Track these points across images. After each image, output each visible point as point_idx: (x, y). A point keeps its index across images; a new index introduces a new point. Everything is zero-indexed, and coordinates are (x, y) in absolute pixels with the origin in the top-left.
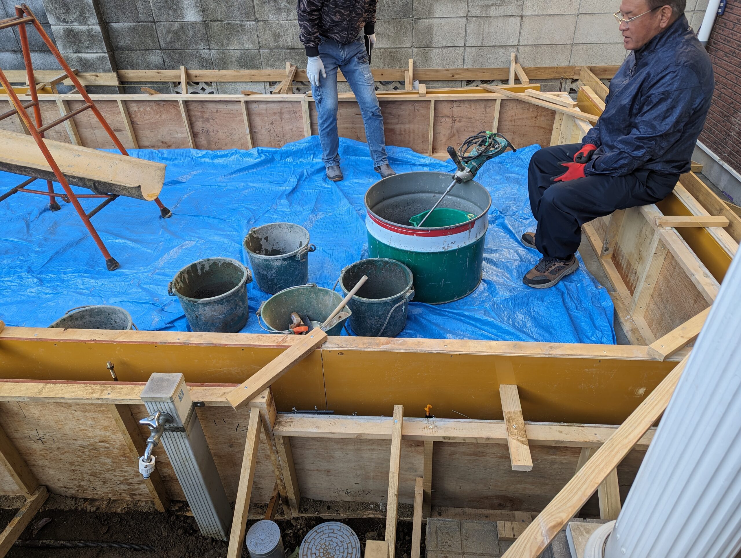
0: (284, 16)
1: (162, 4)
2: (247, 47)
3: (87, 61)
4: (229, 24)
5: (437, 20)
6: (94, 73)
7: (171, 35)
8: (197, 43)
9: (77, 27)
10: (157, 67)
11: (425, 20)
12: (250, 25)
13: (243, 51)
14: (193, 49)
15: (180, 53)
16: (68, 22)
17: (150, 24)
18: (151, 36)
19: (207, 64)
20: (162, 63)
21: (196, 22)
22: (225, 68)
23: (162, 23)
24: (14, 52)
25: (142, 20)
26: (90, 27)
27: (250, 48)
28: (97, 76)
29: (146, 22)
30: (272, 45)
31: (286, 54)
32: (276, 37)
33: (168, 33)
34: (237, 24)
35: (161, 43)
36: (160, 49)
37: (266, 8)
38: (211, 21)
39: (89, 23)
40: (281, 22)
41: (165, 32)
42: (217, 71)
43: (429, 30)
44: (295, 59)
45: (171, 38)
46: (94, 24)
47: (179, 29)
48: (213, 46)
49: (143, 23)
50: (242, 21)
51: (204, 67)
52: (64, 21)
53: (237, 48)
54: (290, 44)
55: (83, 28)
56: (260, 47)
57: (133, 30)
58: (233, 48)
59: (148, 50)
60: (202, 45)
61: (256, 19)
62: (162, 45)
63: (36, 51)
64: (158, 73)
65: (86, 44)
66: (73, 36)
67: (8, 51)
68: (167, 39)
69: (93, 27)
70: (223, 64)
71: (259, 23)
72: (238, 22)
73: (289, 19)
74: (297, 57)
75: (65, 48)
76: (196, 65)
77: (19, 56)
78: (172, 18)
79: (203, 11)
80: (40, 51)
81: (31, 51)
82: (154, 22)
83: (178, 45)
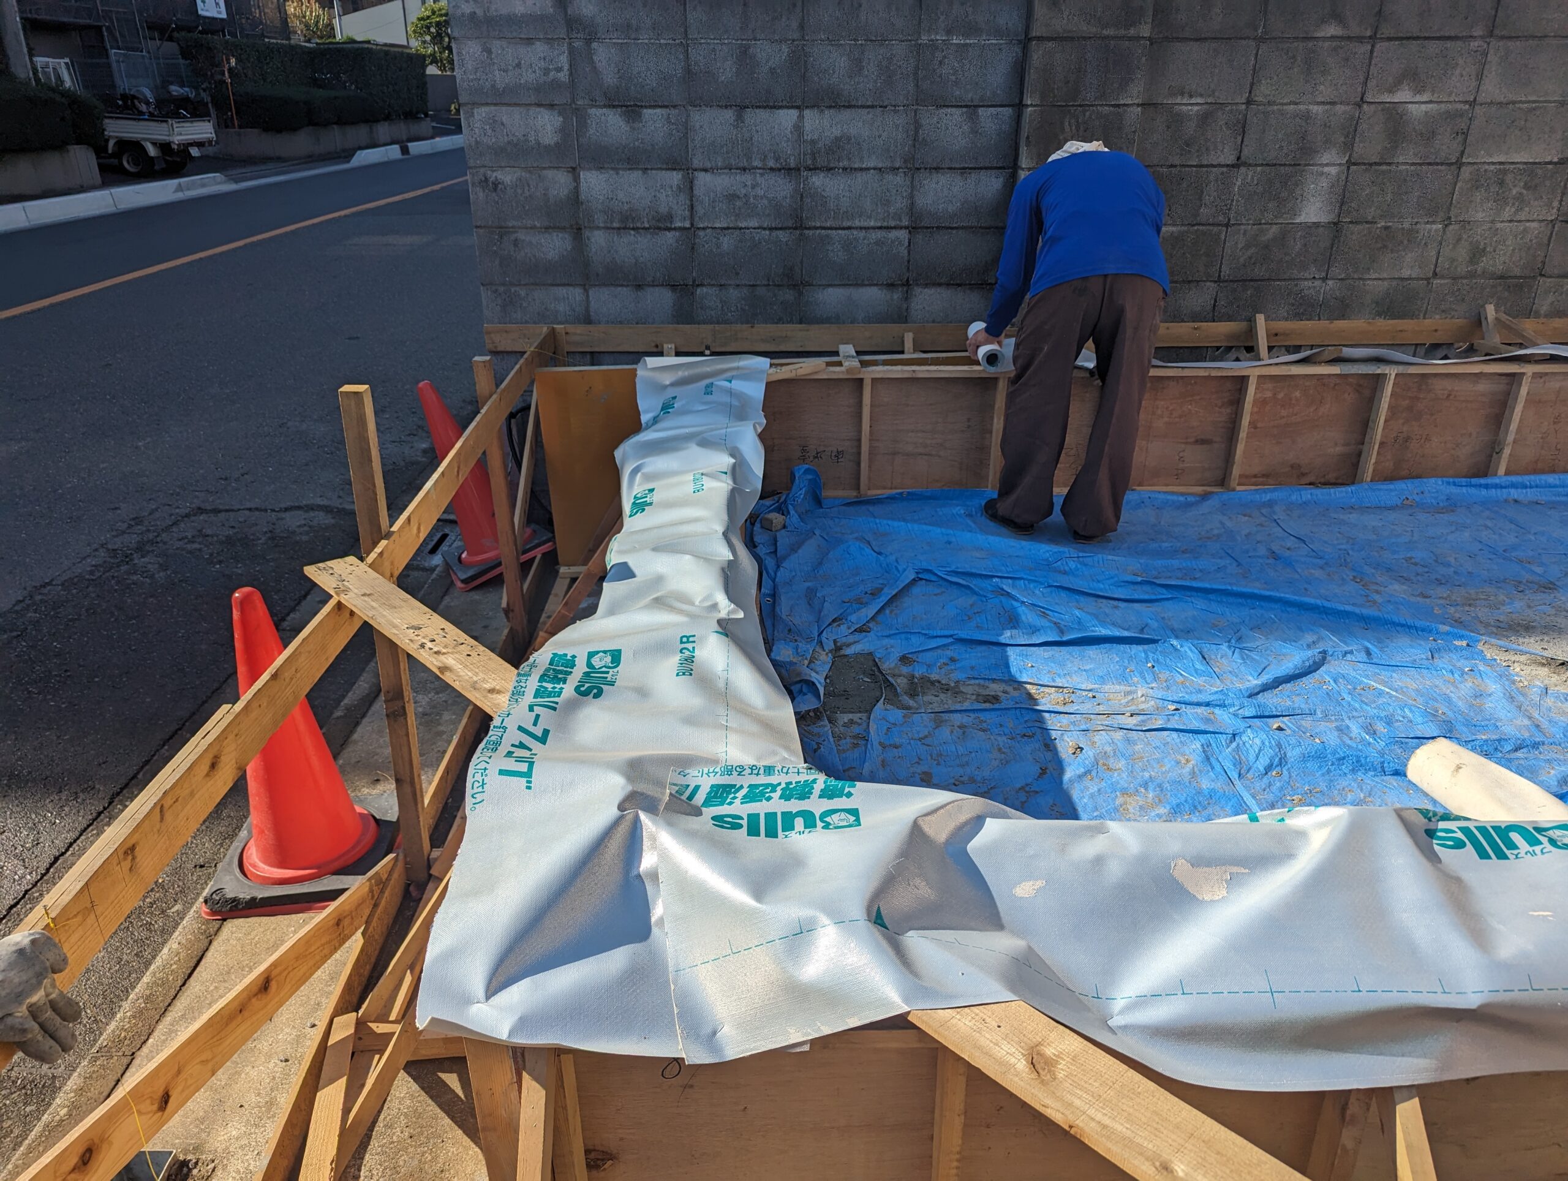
0: (1508, 212)
1: (1260, 189)
2: (1406, 273)
4: (1386, 228)
7: (1252, 250)
8: (1303, 267)
10: (1196, 317)
12: (1430, 231)
13: (1394, 283)
14: (1290, 279)
15: (1258, 288)
17: (1216, 229)
18: (1207, 254)
19: (1305, 309)
20: (1209, 308)
21: (1317, 225)
22: (1343, 317)
23: (1243, 227)
24: (891, 286)
25: (1204, 221)
27: (1413, 275)
29: (1209, 224)
30: (1462, 269)
31: (1490, 289)
32: (1477, 253)
33: (1247, 246)
34: (1403, 229)
35: (1224, 267)
36: (1219, 280)
37: (1478, 196)
38: (1351, 222)
40: (1499, 225)
41: (1240, 246)
42: (1324, 323)
45: (1250, 258)
47: (1275, 239)
48: (1336, 271)
49: (1201, 228)
50: (1417, 223)
51: (1299, 316)
53: (1385, 275)
54: (1500, 268)
56: (1435, 274)
57: (1177, 240)
58: (1376, 275)
59: (1189, 282)
60: (1313, 271)
61: (1447, 222)
62: (1226, 271)
63: (940, 285)
64: (1195, 329)
67: (876, 285)
68: (1242, 260)
70: (1342, 309)
71: (1451, 227)
72: (1406, 225)
73: (1518, 218)
76: (1283, 311)
77: (897, 295)
78: (1269, 216)
79: (1342, 204)
80: (948, 285)
81: (926, 285)
82: (1227, 225)
83: (1259, 272)
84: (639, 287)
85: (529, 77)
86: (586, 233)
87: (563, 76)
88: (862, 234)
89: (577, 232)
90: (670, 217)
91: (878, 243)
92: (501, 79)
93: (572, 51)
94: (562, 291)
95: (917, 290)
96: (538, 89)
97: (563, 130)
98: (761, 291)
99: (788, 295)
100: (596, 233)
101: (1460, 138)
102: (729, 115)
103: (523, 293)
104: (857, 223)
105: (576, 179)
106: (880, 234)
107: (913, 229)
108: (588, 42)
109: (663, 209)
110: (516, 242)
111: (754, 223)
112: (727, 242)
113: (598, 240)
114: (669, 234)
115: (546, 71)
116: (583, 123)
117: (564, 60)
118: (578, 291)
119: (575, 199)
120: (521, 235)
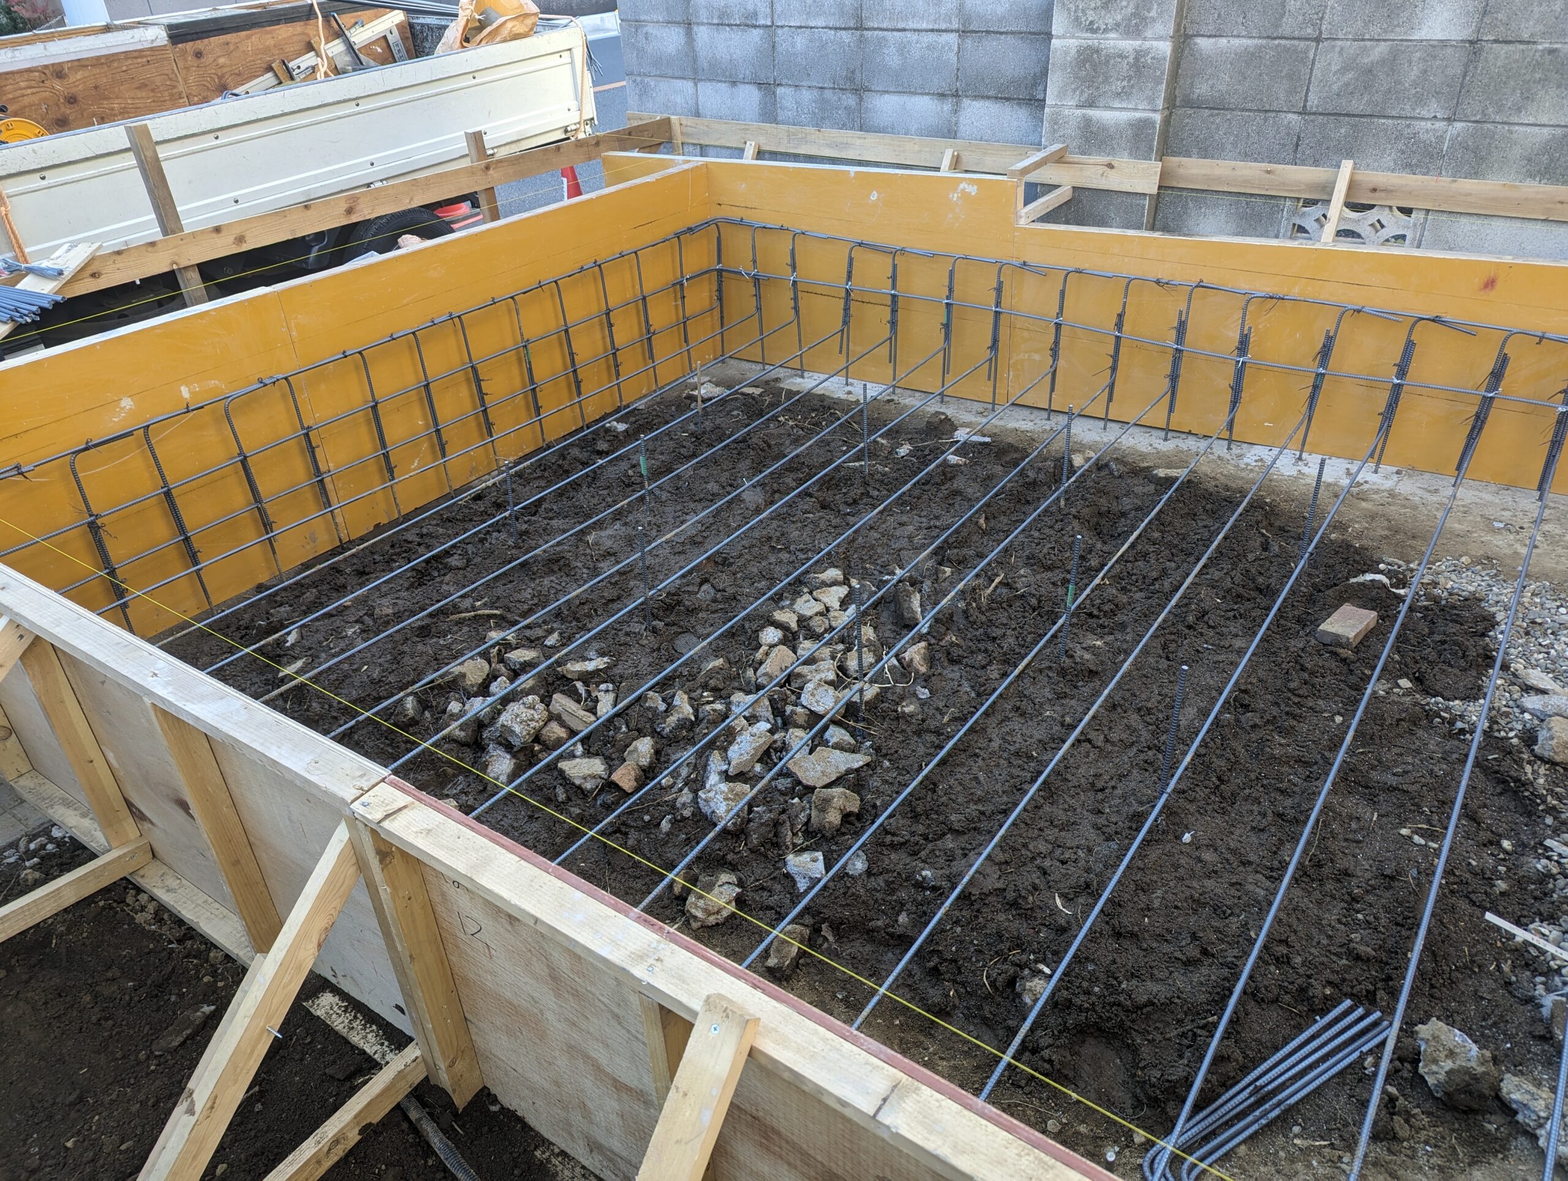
3: (1103, 128)
6: (1106, 159)
7: (1350, 75)
8: (1420, 100)
9: (1116, 43)
10: (1272, 157)
13: (1559, 132)
14: (1400, 117)
15: (1354, 126)
16: (1094, 31)
17: (1302, 44)
18: (1290, 77)
19: (1421, 158)
20: (1290, 146)
21: (1444, 44)
22: (1475, 174)
23: (1339, 43)
24: (942, 96)
25: (1287, 33)
26: (1147, 44)
28: (1110, 166)
29: (1294, 38)
33: (1344, 70)
35: (1312, 96)
36: (1304, 112)
38: (1496, 41)
39: (1149, 33)
41: (1334, 68)
42: (1445, 181)
45: (1347, 85)
46: (1160, 38)
47: (1383, 61)
48: (1469, 110)
49: (1283, 42)
51: (1410, 167)
52: (1091, 28)
55: (1128, 45)
57: (1251, 57)
58: (1532, 120)
59: (1266, 111)
60: (1434, 108)
62: (1313, 101)
63: (988, 98)
64: (1268, 172)
65: (1117, 86)
66: (1094, 67)
67: (928, 94)
68: (1335, 87)
69: (1155, 43)
70: (1474, 161)
75: (1062, 94)
76: (1388, 160)
77: (947, 106)
78: (1375, 30)
79: (1485, 13)
80: (996, 98)
81: (976, 97)
82: (1318, 40)
83: (1358, 105)
84: (734, 83)
86: (695, 28)
88: (914, 37)
89: (688, 25)
90: (755, 14)
91: (929, 47)
94: (679, 84)
95: (966, 102)
98: (828, 94)
99: (850, 100)
100: (702, 28)
103: (652, 84)
104: (911, 25)
106: (932, 37)
107: (963, 33)
109: (750, 7)
110: (647, 36)
111: (820, 22)
112: (800, 41)
113: (702, 33)
114: (756, 32)
118: (688, 85)
120: (650, 29)
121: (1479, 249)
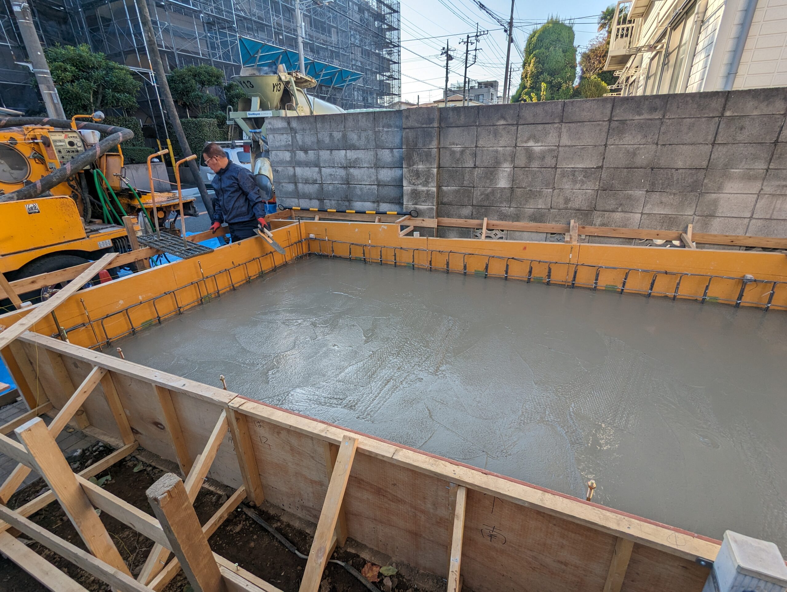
0: (578, 186)
1: (483, 176)
2: (540, 207)
3: (420, 210)
4: (531, 190)
5: (726, 195)
6: (422, 219)
7: (483, 196)
8: (501, 202)
9: (421, 188)
10: (466, 217)
11: (713, 195)
12: (547, 192)
13: (535, 210)
14: (497, 207)
15: (486, 209)
16: (415, 185)
17: (470, 188)
18: (468, 197)
19: (503, 217)
20: (470, 215)
21: (505, 188)
22: (518, 221)
23: (479, 188)
24: (374, 202)
25: (466, 185)
26: (429, 188)
27: (543, 207)
28: (423, 220)
29: (467, 187)
30: (562, 206)
31: (572, 214)
32: (567, 201)
33: (481, 195)
35: (474, 201)
36: (473, 206)
37: (565, 180)
38: (517, 188)
39: (430, 186)
40: (574, 191)
41: (479, 194)
42: (510, 222)
43: (715, 202)
44: (578, 218)
45: (483, 198)
46: (433, 187)
47: (490, 193)
48: (513, 205)
49: (465, 188)
50: (542, 189)
51: (501, 219)
52: (414, 184)
53: (531, 207)
54: (577, 206)
55: (424, 189)
56: (551, 207)
57: (457, 192)
58: (529, 207)
59: (463, 205)
60: (505, 204)
61: (554, 188)
62: (475, 203)
63: (387, 202)
64: (466, 221)
65: (423, 199)
66: (416, 194)
67: (370, 201)
68: (480, 199)
69: (432, 188)
70: (517, 218)
71: (555, 191)
72: (538, 190)
73: (582, 188)
74: (581, 216)
75: (408, 201)
76: (496, 218)
77: (376, 205)
78: (487, 185)
79: (513, 181)
80: (389, 203)
81: (384, 202)
82: (474, 187)
83: (486, 203)
84: (311, 199)
85: (283, 143)
86: (298, 184)
87: (290, 143)
88: (364, 186)
89: (296, 183)
90: (316, 180)
91: (369, 189)
92: (277, 144)
93: (292, 136)
94: (293, 200)
95: (381, 204)
96: (285, 146)
97: (291, 157)
98: (340, 202)
99: (347, 203)
100: (300, 184)
101: (555, 159)
102: (329, 152)
104: (363, 183)
105: (295, 170)
106: (369, 186)
107: (378, 185)
108: (295, 133)
109: (315, 178)
110: (282, 186)
111: (336, 182)
112: (331, 188)
113: (300, 186)
114: (317, 185)
115: (287, 142)
116: (295, 155)
117: (290, 139)
118: (296, 200)
119: (295, 175)
120: (283, 184)
121: (522, 240)
